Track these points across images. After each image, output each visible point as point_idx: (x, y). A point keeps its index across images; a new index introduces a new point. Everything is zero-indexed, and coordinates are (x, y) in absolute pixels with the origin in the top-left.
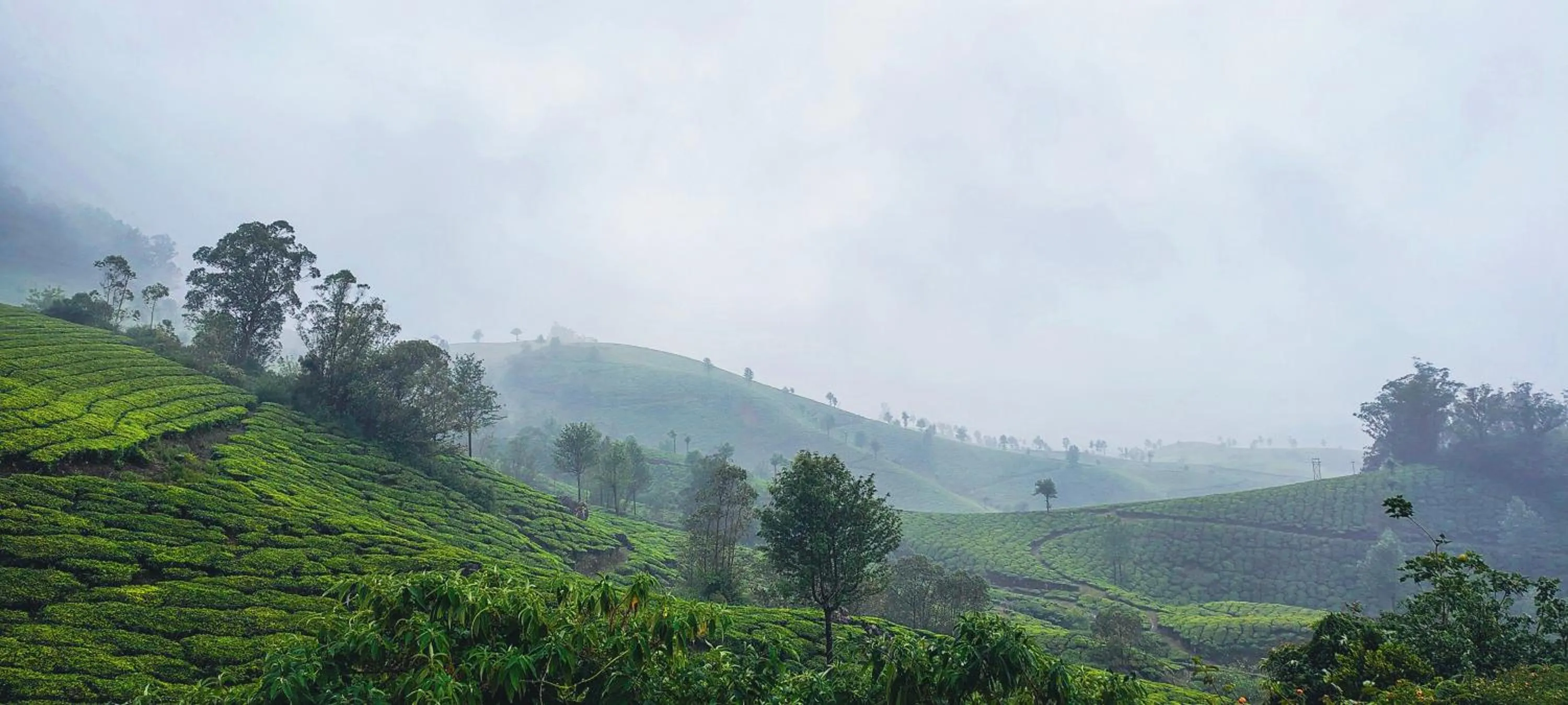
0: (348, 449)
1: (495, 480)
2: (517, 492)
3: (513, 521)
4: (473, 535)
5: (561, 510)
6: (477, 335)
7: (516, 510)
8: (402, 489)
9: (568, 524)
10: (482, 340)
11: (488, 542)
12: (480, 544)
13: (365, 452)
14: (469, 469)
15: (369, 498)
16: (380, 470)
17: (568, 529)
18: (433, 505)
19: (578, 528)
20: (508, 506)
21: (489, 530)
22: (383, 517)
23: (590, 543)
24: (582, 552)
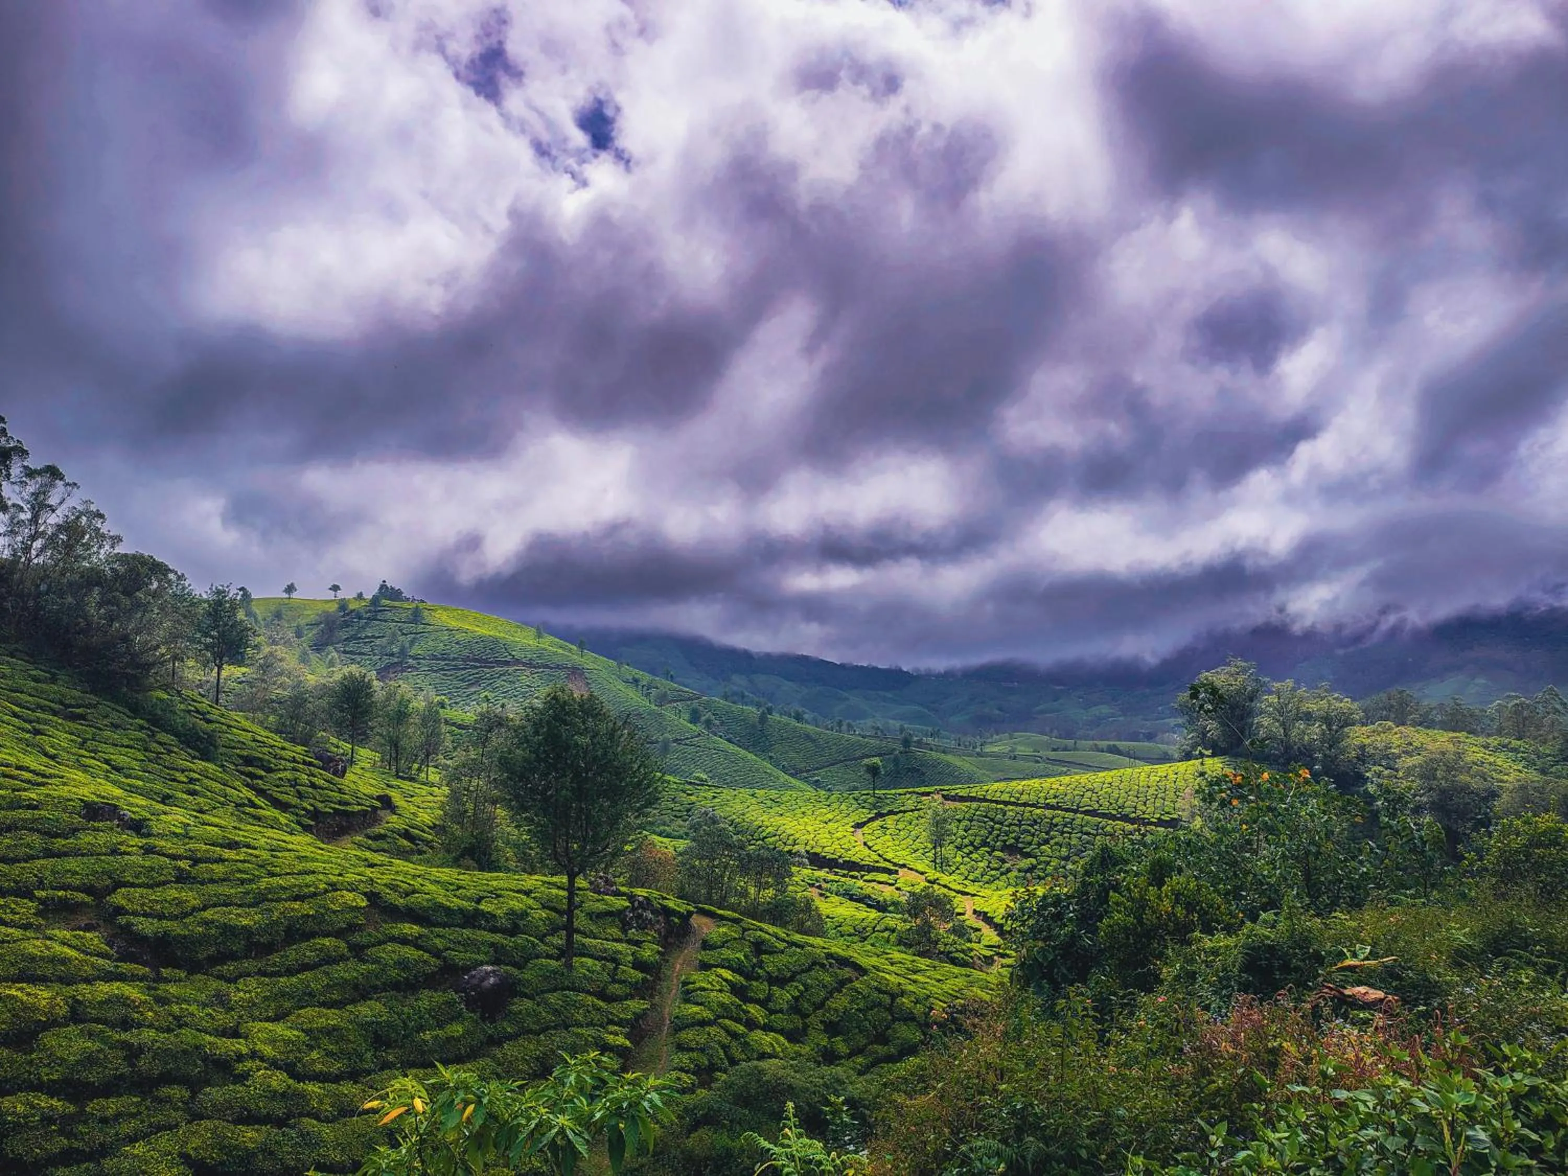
0: (30, 676)
1: (229, 726)
2: (254, 740)
3: (242, 773)
4: (175, 784)
5: (310, 764)
6: (290, 589)
7: (248, 761)
8: (90, 726)
9: (314, 780)
10: (294, 595)
11: (193, 793)
12: (180, 795)
13: (53, 680)
14: (198, 711)
15: (37, 732)
16: (67, 702)
17: (313, 786)
18: (127, 747)
19: (326, 785)
20: (239, 756)
21: (198, 780)
22: (46, 755)
23: (340, 803)
24: (326, 813)
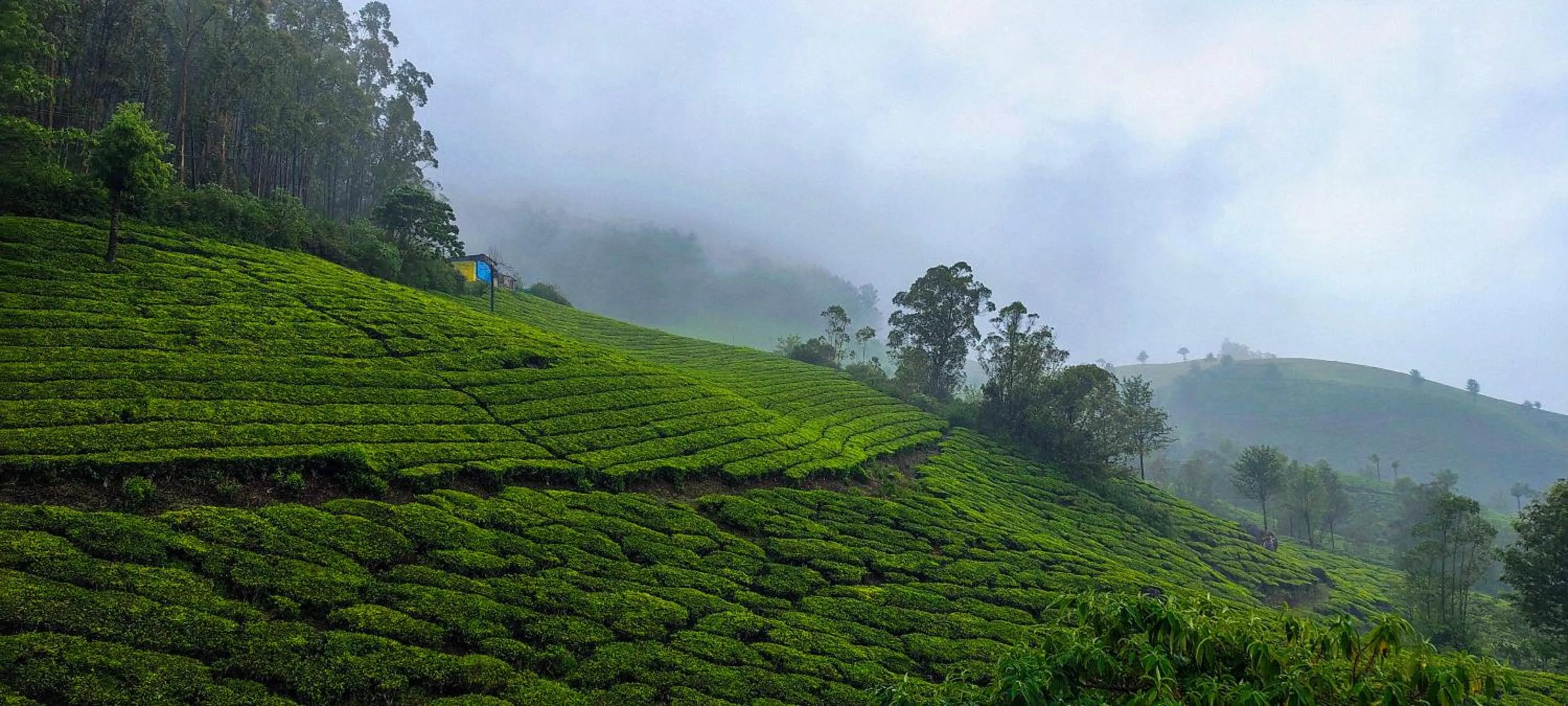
0: (1028, 470)
1: (1171, 505)
2: (1194, 517)
3: (1192, 547)
4: (1152, 559)
5: (1246, 539)
6: (1143, 356)
7: (1195, 536)
8: (1078, 510)
9: (1254, 554)
10: (1148, 362)
11: (1168, 568)
12: (1159, 569)
13: (1043, 473)
14: (1143, 492)
15: (1049, 518)
16: (1057, 491)
17: (1254, 559)
18: (1109, 527)
19: (1266, 559)
20: (1185, 531)
21: (1167, 556)
22: (1062, 536)
23: (1282, 577)
24: (1274, 586)
